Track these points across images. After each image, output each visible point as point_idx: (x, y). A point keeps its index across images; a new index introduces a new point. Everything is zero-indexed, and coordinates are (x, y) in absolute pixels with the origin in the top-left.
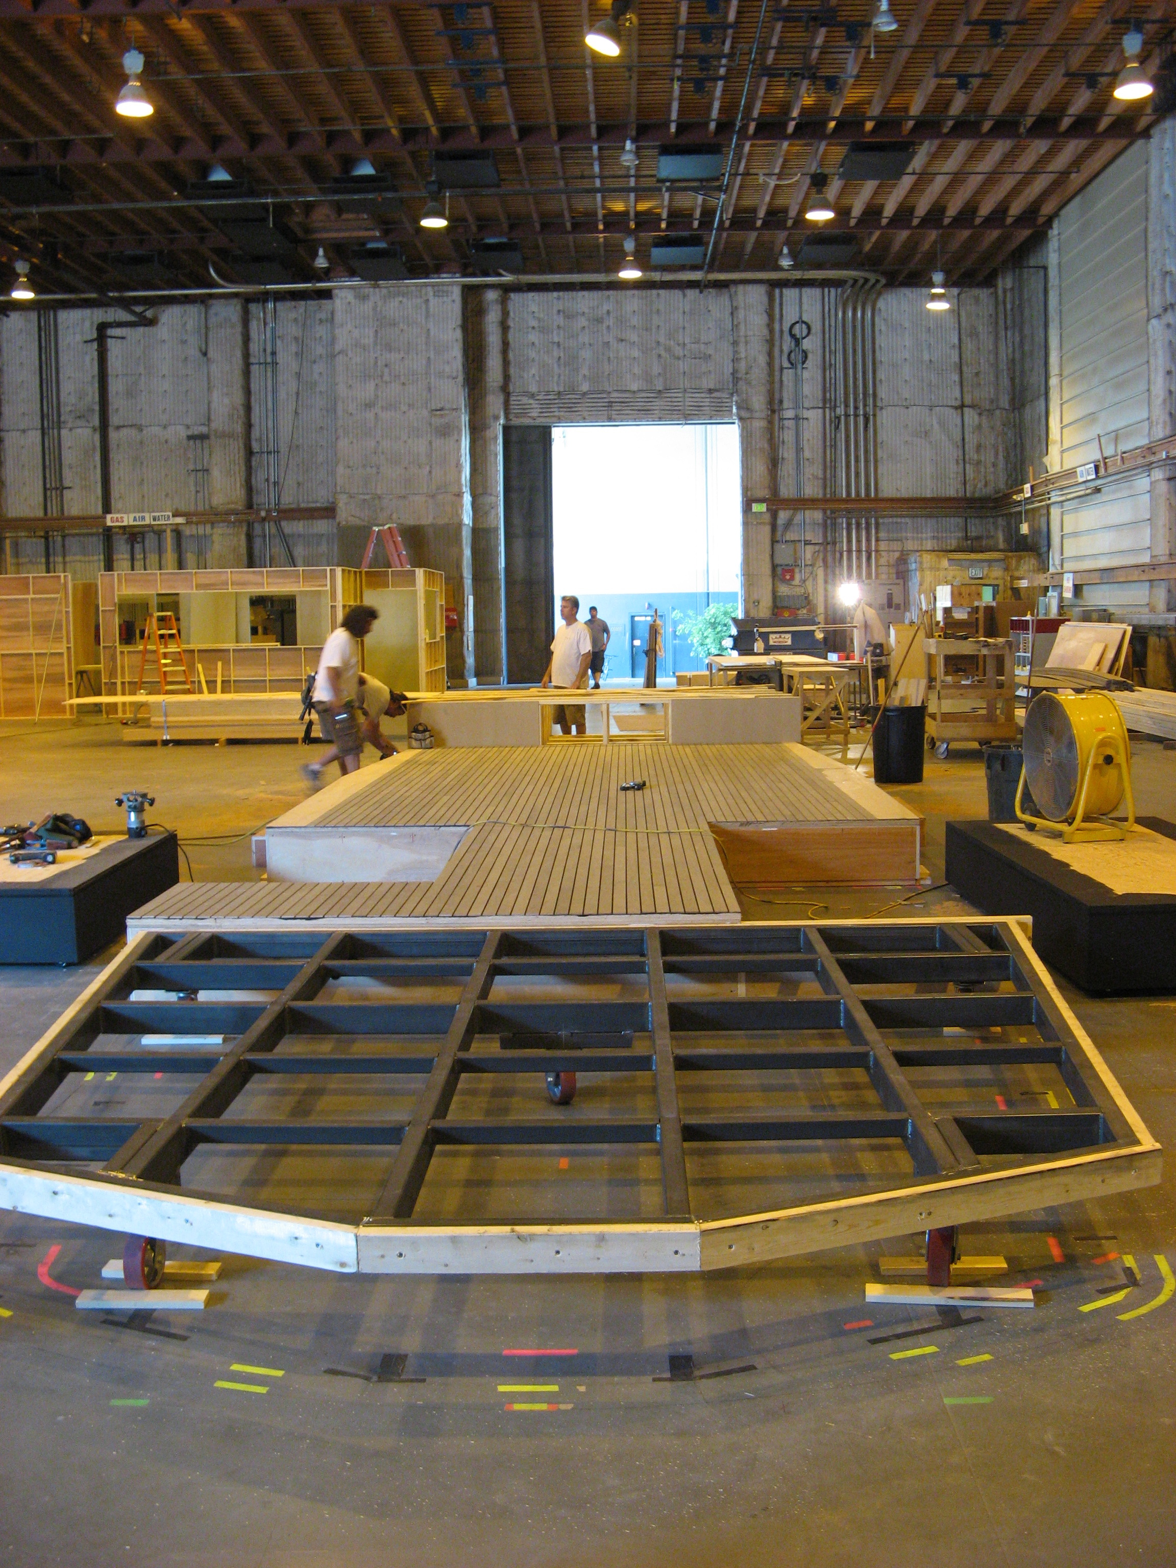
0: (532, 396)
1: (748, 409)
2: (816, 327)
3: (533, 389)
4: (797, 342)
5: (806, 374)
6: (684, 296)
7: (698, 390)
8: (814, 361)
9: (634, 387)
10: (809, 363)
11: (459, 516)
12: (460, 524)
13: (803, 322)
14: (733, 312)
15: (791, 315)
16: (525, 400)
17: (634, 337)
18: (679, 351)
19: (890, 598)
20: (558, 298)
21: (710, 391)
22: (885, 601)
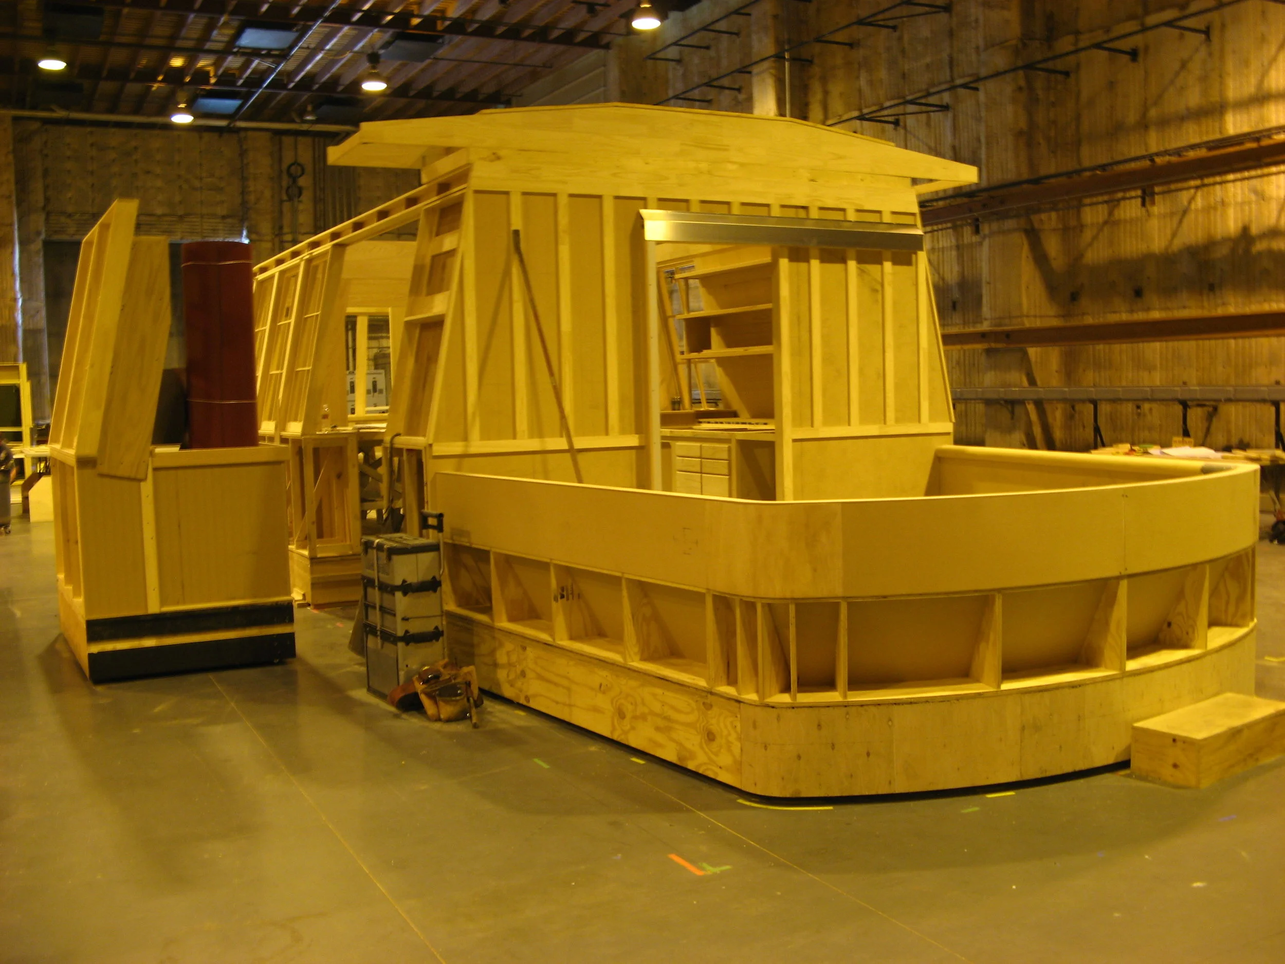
0: (70, 216)
1: (257, 233)
2: (309, 168)
3: (70, 209)
4: (294, 179)
5: (301, 207)
6: (201, 138)
7: (214, 216)
8: (307, 197)
9: (159, 211)
10: (303, 198)
11: (14, 318)
12: (16, 325)
13: (299, 165)
14: (243, 154)
15: (288, 158)
16: (63, 219)
17: (158, 170)
18: (197, 183)
19: (375, 384)
20: (91, 133)
21: (224, 217)
22: (371, 387)
